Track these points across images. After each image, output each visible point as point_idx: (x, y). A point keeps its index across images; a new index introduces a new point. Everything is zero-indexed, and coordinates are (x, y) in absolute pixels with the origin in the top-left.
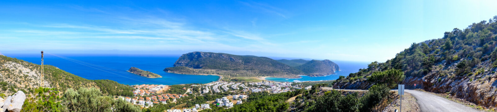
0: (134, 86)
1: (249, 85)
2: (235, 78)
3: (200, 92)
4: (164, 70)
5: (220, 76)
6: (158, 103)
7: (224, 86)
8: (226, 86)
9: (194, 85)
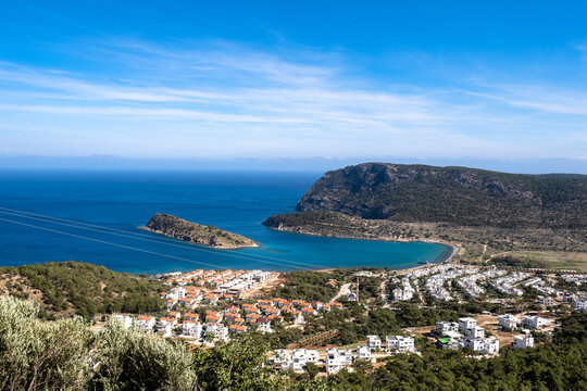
0: (166, 278)
1: (561, 284)
2: (505, 254)
3: (383, 296)
4: (264, 224)
5: (451, 244)
6: (245, 328)
7: (465, 279)
8: (472, 279)
9: (362, 274)
